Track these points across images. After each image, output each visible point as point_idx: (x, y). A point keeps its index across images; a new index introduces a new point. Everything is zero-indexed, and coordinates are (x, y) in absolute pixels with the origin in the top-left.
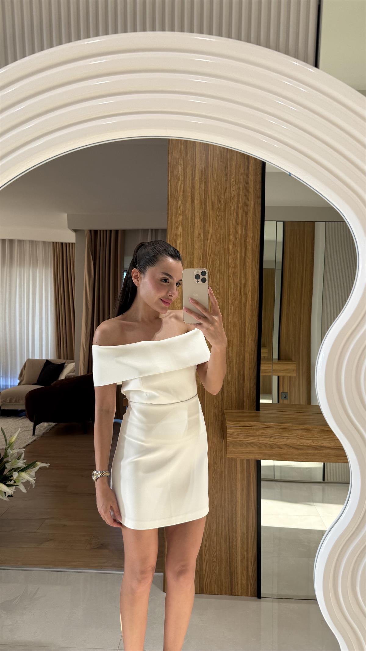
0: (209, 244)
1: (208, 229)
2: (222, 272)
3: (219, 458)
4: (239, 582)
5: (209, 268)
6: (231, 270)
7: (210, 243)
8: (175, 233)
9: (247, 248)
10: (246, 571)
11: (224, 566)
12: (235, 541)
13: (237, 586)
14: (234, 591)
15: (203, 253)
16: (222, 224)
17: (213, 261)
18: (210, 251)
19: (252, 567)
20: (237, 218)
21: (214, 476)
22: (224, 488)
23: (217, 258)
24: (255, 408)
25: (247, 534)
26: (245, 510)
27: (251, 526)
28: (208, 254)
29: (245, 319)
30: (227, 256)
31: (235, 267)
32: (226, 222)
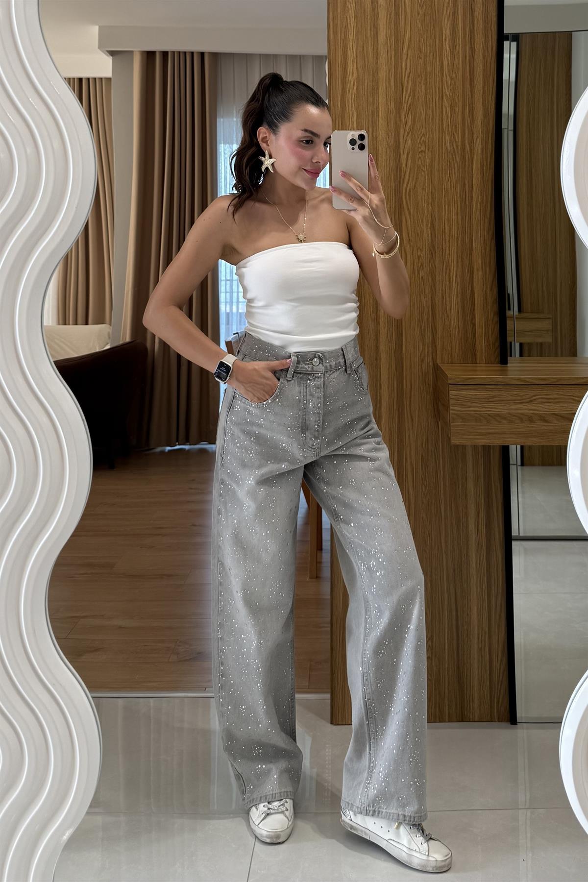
0: (406, 57)
1: (403, 30)
2: (431, 105)
3: (433, 454)
4: (476, 695)
5: (407, 98)
6: (447, 101)
7: (407, 55)
8: (343, 38)
9: (475, 63)
10: (488, 672)
11: (447, 666)
12: (467, 614)
13: (471, 704)
14: (466, 713)
15: (394, 73)
16: (428, 21)
17: (414, 87)
18: (408, 69)
19: (499, 664)
20: (455, 12)
21: (424, 490)
22: (443, 515)
23: (421, 79)
24: (498, 359)
25: (488, 599)
26: (485, 554)
27: (495, 583)
28: (405, 75)
29: (471, 188)
30: (439, 77)
31: (454, 96)
32: (436, 17)
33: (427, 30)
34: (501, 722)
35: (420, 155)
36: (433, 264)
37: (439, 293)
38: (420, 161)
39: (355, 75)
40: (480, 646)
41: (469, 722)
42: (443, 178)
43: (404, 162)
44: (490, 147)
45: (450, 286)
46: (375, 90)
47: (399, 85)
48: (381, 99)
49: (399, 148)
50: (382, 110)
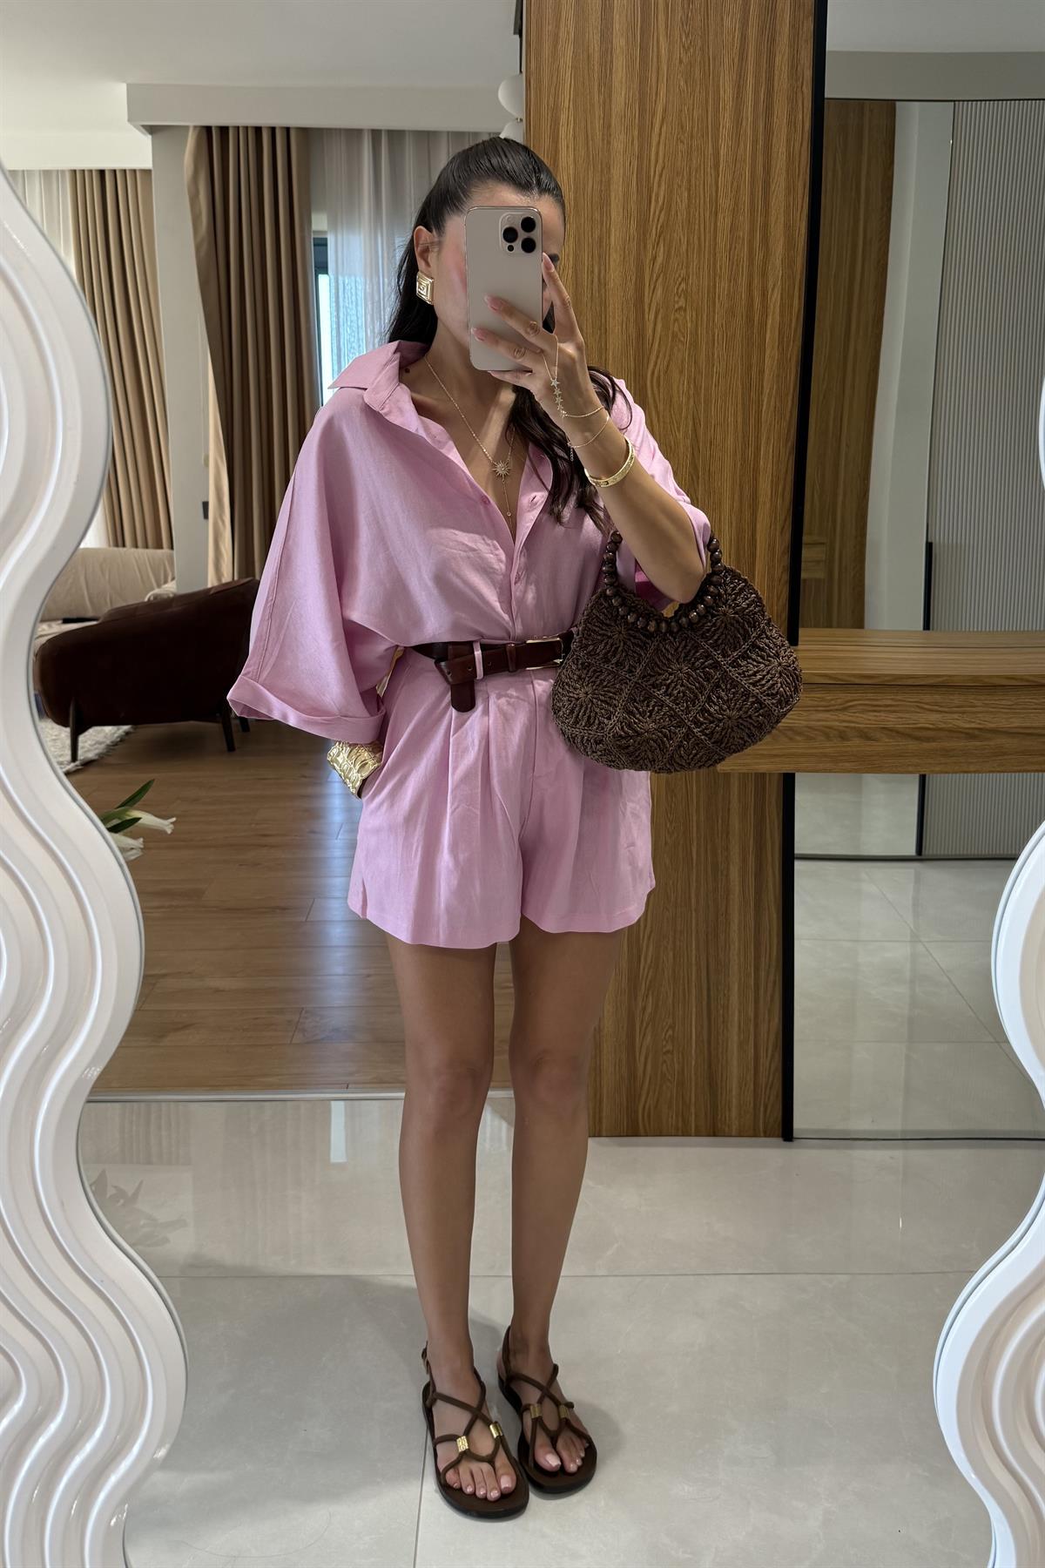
0: (657, 141)
1: (654, 90)
2: (697, 227)
4: (734, 1101)
5: (657, 213)
6: (724, 221)
7: (660, 135)
8: (551, 106)
9: (774, 150)
10: (752, 1072)
11: (693, 1063)
12: (725, 995)
14: (719, 1125)
15: (637, 169)
16: (697, 76)
17: (670, 192)
18: (660, 161)
19: (770, 1061)
20: (743, 56)
22: (695, 859)
23: (682, 181)
25: (755, 974)
28: (655, 172)
29: (761, 372)
30: (711, 175)
31: (735, 212)
32: (709, 69)
33: (694, 92)
34: (770, 1137)
35: (677, 316)
38: (676, 325)
40: (742, 1036)
41: (724, 1136)
42: (713, 353)
43: (650, 326)
44: (796, 299)
46: (604, 203)
47: (645, 191)
48: (614, 214)
49: (642, 302)
50: (615, 235)
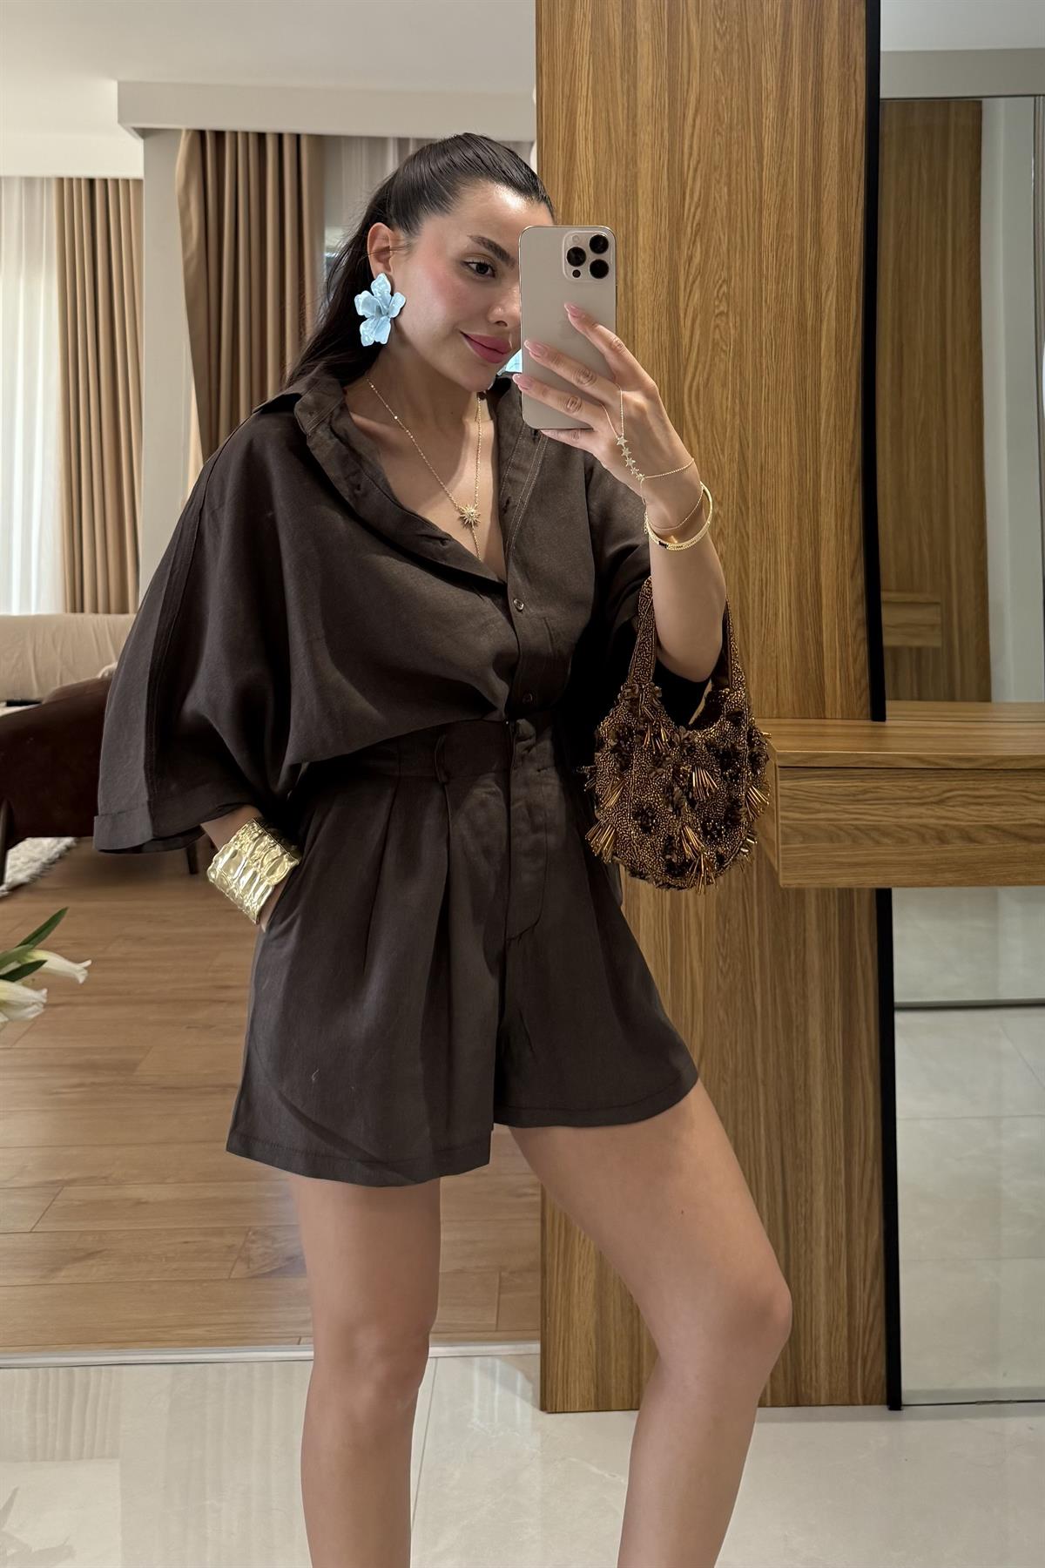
0: (690, 130)
1: (685, 79)
2: (739, 225)
3: (741, 896)
4: (823, 1354)
5: (692, 210)
6: (770, 219)
7: (694, 126)
9: (825, 141)
10: (846, 1310)
12: (806, 1201)
13: (814, 1374)
15: (668, 164)
16: (735, 63)
17: (707, 187)
18: (694, 154)
19: (869, 1295)
20: (786, 46)
22: (759, 1008)
23: (721, 175)
24: (868, 710)
25: (846, 1169)
26: (840, 1085)
27: (860, 1139)
28: (689, 166)
29: (817, 385)
30: (754, 169)
31: (782, 207)
32: (749, 56)
33: (733, 80)
34: (870, 1404)
35: (718, 322)
36: (743, 531)
37: (754, 584)
38: (717, 331)
39: (591, 166)
40: (831, 1258)
41: (810, 1406)
42: (761, 364)
43: (686, 334)
44: (854, 302)
45: (776, 572)
46: (630, 196)
47: (677, 185)
48: (641, 211)
49: (677, 307)
50: (644, 234)
